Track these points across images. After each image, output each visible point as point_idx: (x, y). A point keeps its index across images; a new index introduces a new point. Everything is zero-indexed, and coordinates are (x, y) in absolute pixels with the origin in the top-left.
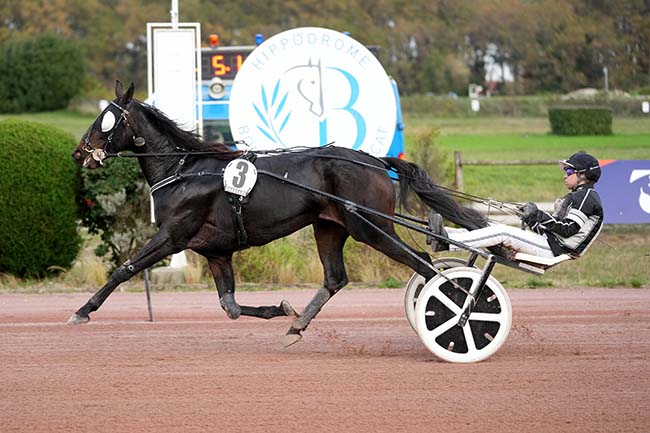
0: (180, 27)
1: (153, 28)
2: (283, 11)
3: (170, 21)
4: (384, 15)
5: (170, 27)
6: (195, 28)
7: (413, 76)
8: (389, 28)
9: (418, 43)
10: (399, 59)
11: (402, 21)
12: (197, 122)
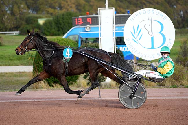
0: (108, 9)
1: (100, 9)
2: (141, 3)
3: (105, 7)
4: (173, 4)
5: (105, 9)
6: (113, 9)
7: (182, 23)
8: (174, 8)
9: (183, 12)
10: (177, 17)
11: (178, 6)
12: (114, 37)
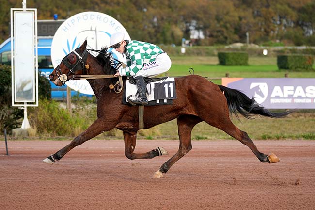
0: (27, 11)
1: (13, 11)
3: (22, 7)
4: (142, 5)
5: (22, 11)
6: (34, 11)
7: (155, 36)
8: (144, 12)
9: (157, 20)
10: (149, 27)
11: (150, 9)
12: (35, 57)
